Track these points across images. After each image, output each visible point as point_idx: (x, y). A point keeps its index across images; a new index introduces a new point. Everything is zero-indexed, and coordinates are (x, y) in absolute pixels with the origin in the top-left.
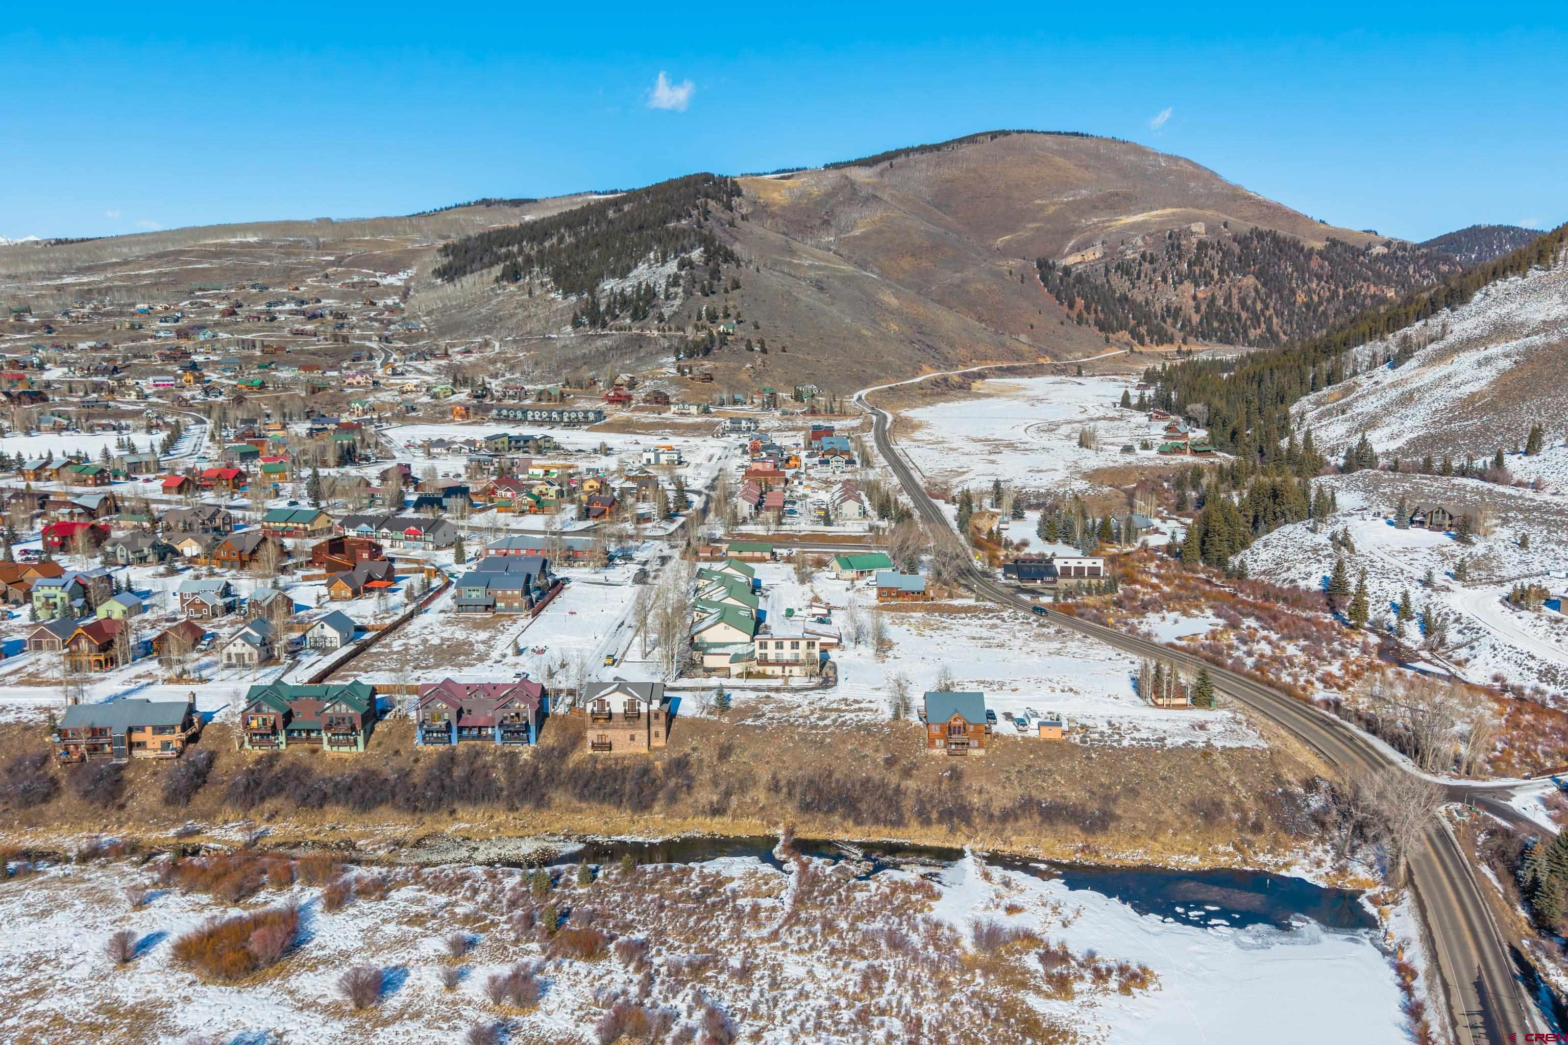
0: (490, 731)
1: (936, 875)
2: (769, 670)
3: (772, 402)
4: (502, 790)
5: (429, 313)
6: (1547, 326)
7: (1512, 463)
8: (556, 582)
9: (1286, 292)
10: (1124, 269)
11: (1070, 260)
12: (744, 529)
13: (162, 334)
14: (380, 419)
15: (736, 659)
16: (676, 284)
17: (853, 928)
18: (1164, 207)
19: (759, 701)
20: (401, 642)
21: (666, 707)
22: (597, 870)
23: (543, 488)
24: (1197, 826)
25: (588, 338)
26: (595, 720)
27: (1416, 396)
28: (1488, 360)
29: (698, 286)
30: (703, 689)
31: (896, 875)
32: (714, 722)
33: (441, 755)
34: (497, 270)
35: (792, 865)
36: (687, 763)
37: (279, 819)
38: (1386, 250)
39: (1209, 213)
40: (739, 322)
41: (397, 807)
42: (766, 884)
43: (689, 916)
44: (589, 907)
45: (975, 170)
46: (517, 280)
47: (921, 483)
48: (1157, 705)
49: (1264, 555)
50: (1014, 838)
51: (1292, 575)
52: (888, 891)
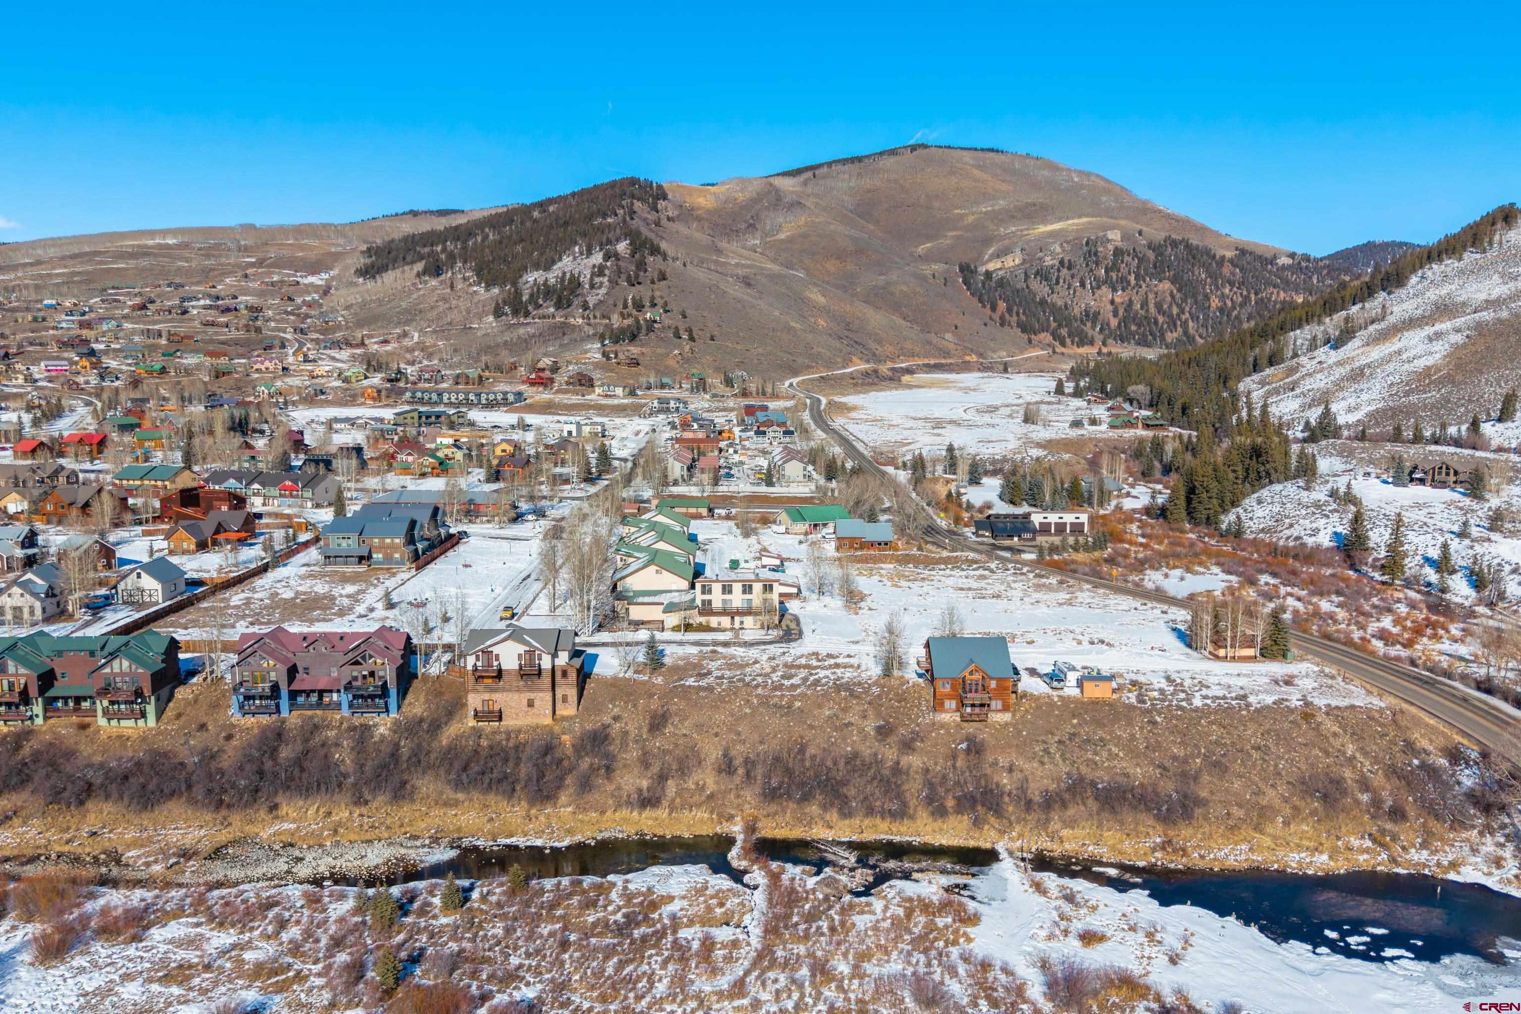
0: (335, 696)
1: (965, 887)
2: (714, 621)
3: (701, 386)
4: (346, 776)
5: (348, 308)
6: (1490, 304)
7: (1487, 429)
8: (451, 536)
9: (1200, 297)
10: (1043, 275)
11: (991, 266)
12: (676, 490)
13: (64, 325)
14: (286, 403)
15: (670, 608)
16: (601, 273)
17: (857, 973)
18: (1080, 217)
19: (702, 656)
20: (242, 596)
21: (577, 662)
22: (471, 888)
23: (448, 452)
24: (1314, 812)
25: (510, 327)
26: (479, 678)
27: (1367, 372)
28: (1438, 335)
29: (623, 277)
30: (628, 644)
31: (908, 888)
32: (643, 683)
33: (264, 730)
34: (419, 266)
35: (757, 876)
36: (607, 736)
37: (16, 821)
38: (1290, 261)
39: (1123, 222)
40: (666, 311)
41: (193, 802)
42: (721, 905)
43: (607, 958)
44: (454, 946)
45: (896, 181)
46: (439, 275)
47: (865, 453)
48: (1217, 658)
49: (1259, 513)
50: (1065, 832)
51: (1296, 531)
52: (901, 912)
